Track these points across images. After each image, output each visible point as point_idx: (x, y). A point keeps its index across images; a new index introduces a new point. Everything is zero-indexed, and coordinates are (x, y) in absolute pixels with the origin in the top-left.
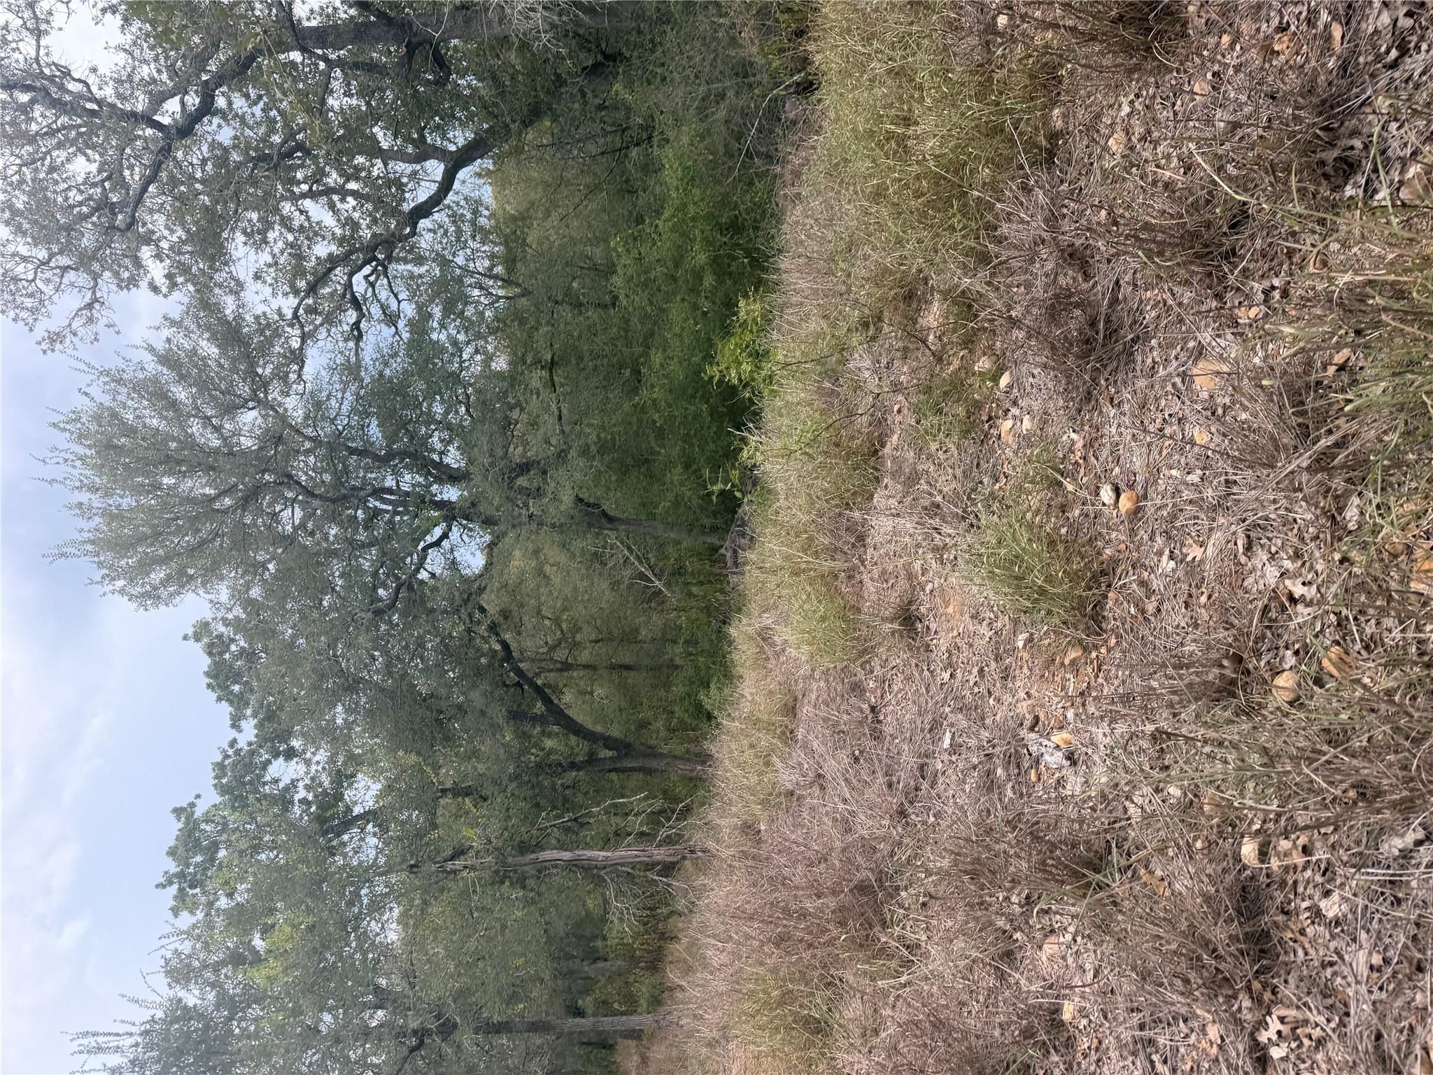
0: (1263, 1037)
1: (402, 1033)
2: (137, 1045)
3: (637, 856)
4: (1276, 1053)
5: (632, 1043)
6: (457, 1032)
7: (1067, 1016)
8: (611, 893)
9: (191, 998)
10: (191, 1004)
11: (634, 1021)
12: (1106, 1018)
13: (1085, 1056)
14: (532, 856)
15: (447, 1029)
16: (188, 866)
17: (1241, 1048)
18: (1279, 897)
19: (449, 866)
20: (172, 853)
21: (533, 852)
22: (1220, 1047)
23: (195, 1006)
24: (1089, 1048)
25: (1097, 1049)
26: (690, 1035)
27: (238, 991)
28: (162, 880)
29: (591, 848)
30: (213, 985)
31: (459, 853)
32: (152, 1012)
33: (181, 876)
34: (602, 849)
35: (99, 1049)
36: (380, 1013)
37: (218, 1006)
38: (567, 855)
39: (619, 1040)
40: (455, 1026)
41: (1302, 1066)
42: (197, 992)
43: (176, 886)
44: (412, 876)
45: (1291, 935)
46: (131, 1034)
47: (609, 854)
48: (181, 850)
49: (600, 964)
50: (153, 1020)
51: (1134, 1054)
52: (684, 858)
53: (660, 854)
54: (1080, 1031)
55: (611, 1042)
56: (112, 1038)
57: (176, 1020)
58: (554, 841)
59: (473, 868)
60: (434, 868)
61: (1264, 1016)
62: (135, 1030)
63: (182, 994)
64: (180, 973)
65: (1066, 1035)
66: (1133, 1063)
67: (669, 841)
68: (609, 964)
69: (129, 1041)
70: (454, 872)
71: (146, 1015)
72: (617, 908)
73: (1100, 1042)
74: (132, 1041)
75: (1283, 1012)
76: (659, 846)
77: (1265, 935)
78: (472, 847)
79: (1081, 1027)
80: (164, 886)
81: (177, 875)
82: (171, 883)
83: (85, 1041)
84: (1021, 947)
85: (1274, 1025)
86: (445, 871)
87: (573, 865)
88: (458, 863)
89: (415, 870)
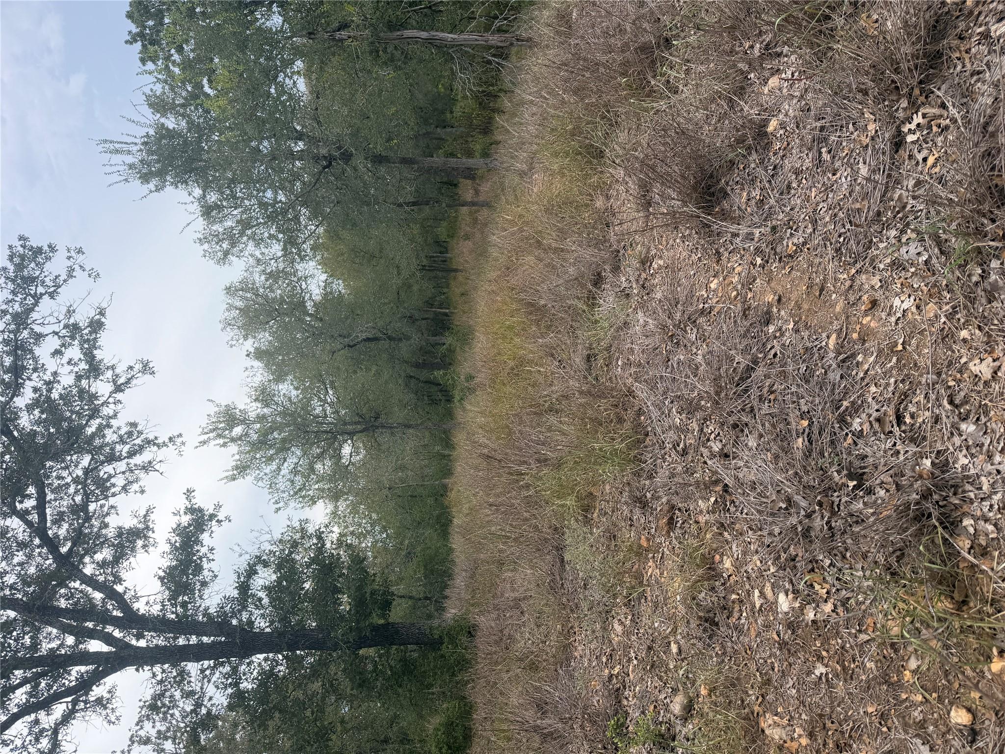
0: (905, 129)
1: (316, 159)
2: (141, 150)
3: (476, 40)
4: (910, 138)
5: (469, 182)
6: (353, 158)
7: (770, 129)
8: (456, 68)
9: (170, 123)
10: (171, 127)
11: (470, 162)
12: (798, 127)
13: (775, 154)
14: (398, 33)
15: (347, 157)
16: (145, 27)
17: (887, 135)
18: (962, 25)
19: (337, 35)
20: (130, 16)
21: (399, 30)
22: (873, 138)
23: (174, 128)
24: (780, 149)
25: (785, 149)
26: (507, 170)
27: (201, 120)
28: (129, 38)
29: (442, 31)
30: (183, 116)
31: (344, 26)
32: (146, 130)
33: (141, 35)
34: (451, 33)
35: (117, 151)
36: (301, 143)
37: (189, 130)
38: (424, 35)
39: (461, 180)
40: (351, 155)
41: (925, 146)
42: (173, 120)
43: (139, 43)
44: (311, 41)
45: (958, 55)
46: (136, 144)
47: (456, 36)
48: (136, 15)
49: (449, 130)
50: (147, 136)
51: (810, 149)
52: (512, 44)
53: (494, 39)
54: (777, 138)
55: (455, 182)
56: (123, 145)
57: (163, 137)
58: (414, 23)
59: (355, 38)
60: (326, 36)
61: (913, 114)
62: (138, 141)
63: (163, 120)
64: (159, 105)
65: (766, 141)
66: (807, 155)
67: (500, 30)
68: (454, 130)
69: (135, 148)
70: (341, 40)
71: (143, 132)
72: (461, 78)
73: (788, 145)
74: (138, 147)
75: (925, 111)
76: (493, 33)
77: (939, 54)
78: (353, 21)
79: (778, 135)
80: (131, 43)
81: (138, 34)
82: (136, 41)
83: (107, 146)
84: (751, 84)
85: (918, 119)
86: (334, 39)
87: (430, 41)
88: (344, 34)
89: (312, 36)
